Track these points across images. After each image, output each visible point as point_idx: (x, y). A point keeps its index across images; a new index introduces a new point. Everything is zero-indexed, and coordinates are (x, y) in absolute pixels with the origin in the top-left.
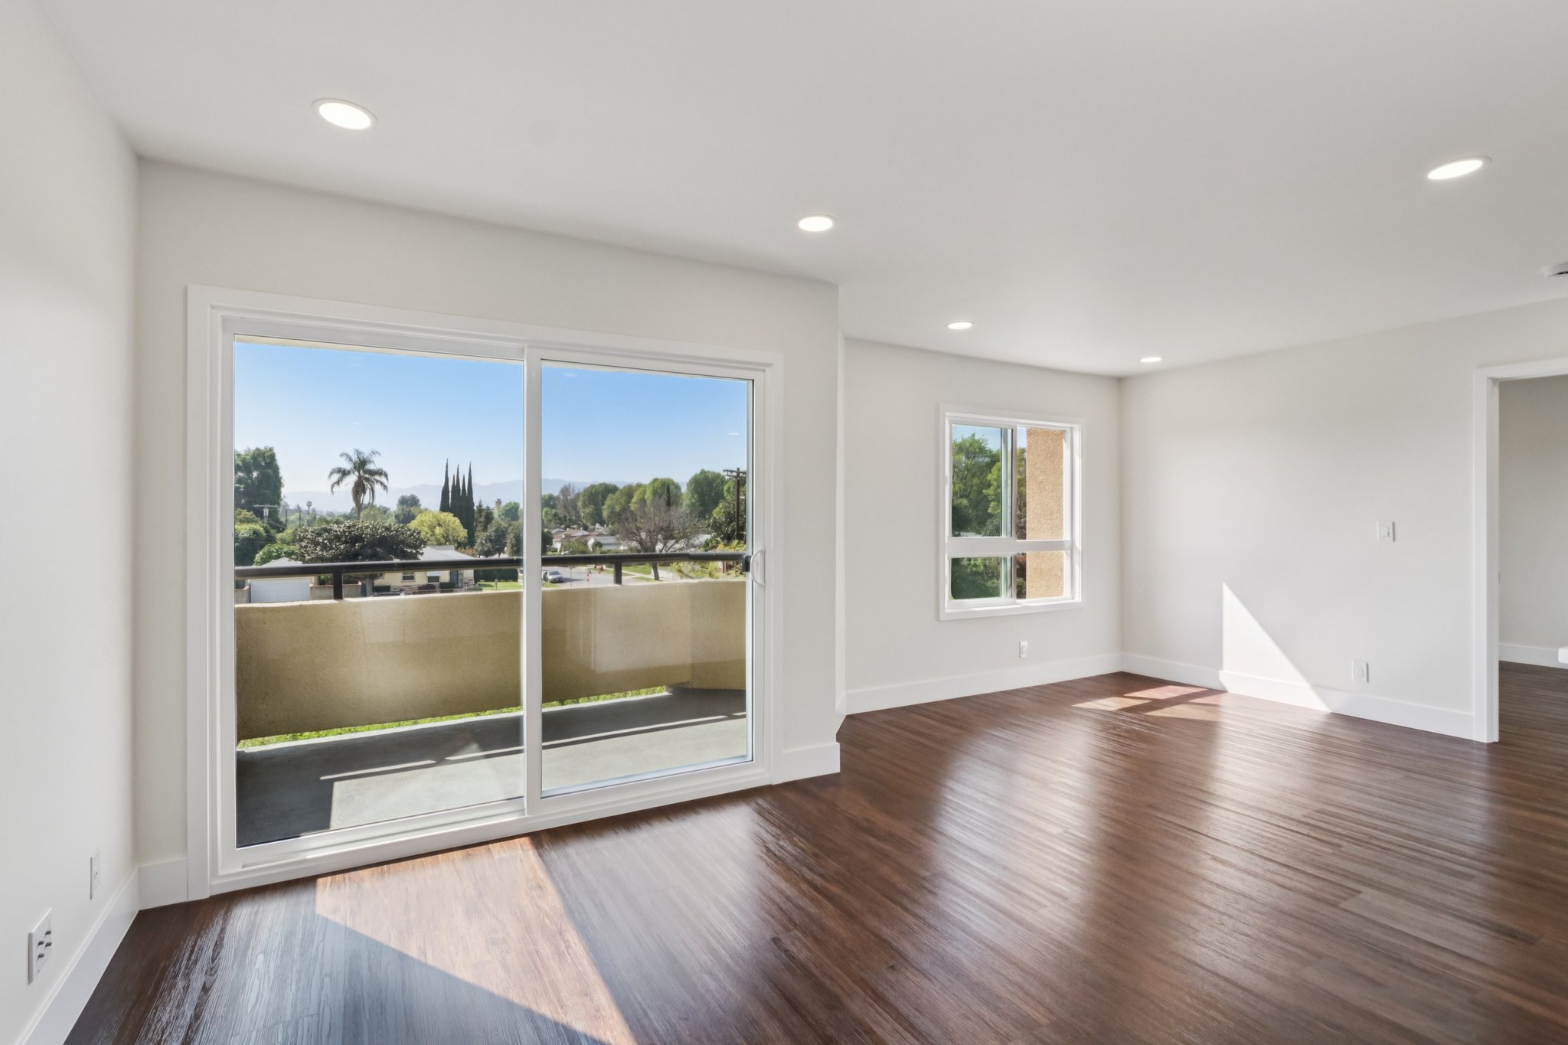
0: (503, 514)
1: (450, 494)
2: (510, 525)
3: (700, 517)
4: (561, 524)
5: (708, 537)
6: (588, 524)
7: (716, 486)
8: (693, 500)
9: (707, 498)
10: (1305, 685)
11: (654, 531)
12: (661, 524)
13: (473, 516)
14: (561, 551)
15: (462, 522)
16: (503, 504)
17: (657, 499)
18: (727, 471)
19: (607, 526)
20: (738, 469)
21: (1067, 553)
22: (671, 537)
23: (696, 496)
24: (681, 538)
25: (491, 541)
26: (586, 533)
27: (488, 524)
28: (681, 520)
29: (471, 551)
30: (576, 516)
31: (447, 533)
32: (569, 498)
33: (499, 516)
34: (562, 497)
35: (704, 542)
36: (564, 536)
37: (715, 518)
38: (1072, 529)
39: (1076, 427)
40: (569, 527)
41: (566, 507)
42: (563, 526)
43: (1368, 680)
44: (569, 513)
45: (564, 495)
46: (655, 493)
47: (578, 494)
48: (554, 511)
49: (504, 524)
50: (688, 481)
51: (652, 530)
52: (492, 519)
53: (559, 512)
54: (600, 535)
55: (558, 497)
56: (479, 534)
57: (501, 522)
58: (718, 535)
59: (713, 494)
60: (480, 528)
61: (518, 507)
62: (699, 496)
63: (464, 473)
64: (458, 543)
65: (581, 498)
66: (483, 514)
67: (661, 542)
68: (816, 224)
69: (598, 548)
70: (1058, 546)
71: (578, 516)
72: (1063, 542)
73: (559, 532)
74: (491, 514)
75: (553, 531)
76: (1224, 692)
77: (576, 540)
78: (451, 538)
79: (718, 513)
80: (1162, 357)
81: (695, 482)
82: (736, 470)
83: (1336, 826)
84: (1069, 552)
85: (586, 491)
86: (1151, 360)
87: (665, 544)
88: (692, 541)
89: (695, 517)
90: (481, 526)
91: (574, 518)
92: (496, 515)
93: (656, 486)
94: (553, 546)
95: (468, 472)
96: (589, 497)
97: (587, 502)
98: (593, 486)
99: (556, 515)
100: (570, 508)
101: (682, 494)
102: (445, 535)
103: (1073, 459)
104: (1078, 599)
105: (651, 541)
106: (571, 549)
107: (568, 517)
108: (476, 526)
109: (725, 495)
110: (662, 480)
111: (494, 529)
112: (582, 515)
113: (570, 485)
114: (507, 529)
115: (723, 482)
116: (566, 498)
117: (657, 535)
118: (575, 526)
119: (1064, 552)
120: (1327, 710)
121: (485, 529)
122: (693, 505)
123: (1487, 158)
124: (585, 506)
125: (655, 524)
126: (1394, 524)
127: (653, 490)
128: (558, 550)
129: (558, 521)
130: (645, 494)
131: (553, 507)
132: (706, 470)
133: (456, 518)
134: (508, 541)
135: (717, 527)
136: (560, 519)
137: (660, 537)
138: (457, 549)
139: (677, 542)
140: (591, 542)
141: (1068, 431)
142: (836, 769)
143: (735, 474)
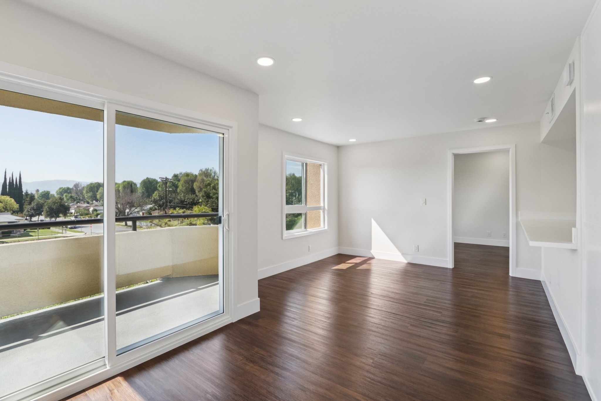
0: (40, 197)
1: (8, 187)
2: (45, 202)
3: (147, 197)
4: (75, 201)
5: (151, 206)
6: (89, 201)
7: (154, 184)
8: (143, 190)
9: (149, 189)
10: (400, 254)
11: (125, 204)
12: (129, 201)
13: (22, 197)
14: (74, 214)
15: (15, 201)
16: (40, 191)
17: (126, 189)
18: (161, 178)
19: (100, 202)
20: (166, 177)
21: (322, 211)
22: (133, 206)
23: (144, 189)
24: (138, 207)
25: (34, 209)
26: (88, 205)
27: (32, 201)
28: (138, 199)
29: (21, 215)
30: (82, 197)
31: (6, 206)
32: (78, 189)
33: (38, 198)
34: (74, 189)
35: (149, 208)
36: (76, 207)
37: (154, 198)
38: (324, 202)
39: (326, 163)
40: (79, 202)
41: (77, 193)
42: (75, 202)
43: (418, 251)
44: (78, 196)
45: (75, 188)
46: (124, 187)
47: (84, 187)
48: (70, 195)
49: (42, 201)
50: (140, 182)
51: (124, 203)
52: (34, 199)
53: (73, 195)
54: (96, 206)
55: (72, 189)
56: (26, 206)
57: (40, 200)
58: (156, 205)
59: (152, 188)
60: (26, 203)
61: (49, 193)
62: (146, 189)
63: (16, 176)
64: (13, 211)
65: (85, 189)
66: (29, 196)
67: (128, 209)
68: (265, 62)
69: (95, 212)
70: (319, 208)
71: (84, 197)
72: (321, 207)
73: (73, 205)
74: (34, 196)
75: (71, 204)
76: (373, 258)
77: (83, 209)
78: (8, 208)
79: (156, 195)
80: (356, 140)
81: (144, 183)
82: (165, 177)
83: (436, 305)
84: (323, 210)
85: (88, 186)
86: (353, 140)
87: (130, 210)
88: (143, 208)
89: (145, 197)
90: (27, 202)
91: (81, 198)
92: (36, 197)
93: (125, 184)
94: (70, 212)
95: (19, 176)
96: (90, 188)
97: (88, 191)
98: (91, 184)
99: (71, 197)
100: (79, 193)
101: (137, 188)
102: (5, 207)
103: (324, 176)
104: (326, 228)
105: (123, 208)
106: (80, 213)
107: (78, 198)
108: (24, 202)
109: (158, 188)
110: (128, 181)
111: (36, 204)
112: (86, 197)
113: (79, 183)
114: (43, 204)
115: (157, 182)
116: (77, 189)
117: (126, 206)
118: (82, 202)
119: (321, 210)
120: (406, 262)
121: (30, 203)
122: (143, 192)
123: (492, 77)
124: (87, 192)
125: (125, 201)
126: (426, 199)
127: (124, 186)
128: (73, 213)
129: (72, 200)
130: (119, 188)
131: (70, 193)
132: (149, 177)
133: (12, 199)
134: (44, 209)
135: (155, 202)
136: (73, 199)
137: (128, 206)
138: (12, 214)
139: (136, 208)
140: (91, 209)
141: (323, 165)
142: (258, 310)
143: (165, 179)
